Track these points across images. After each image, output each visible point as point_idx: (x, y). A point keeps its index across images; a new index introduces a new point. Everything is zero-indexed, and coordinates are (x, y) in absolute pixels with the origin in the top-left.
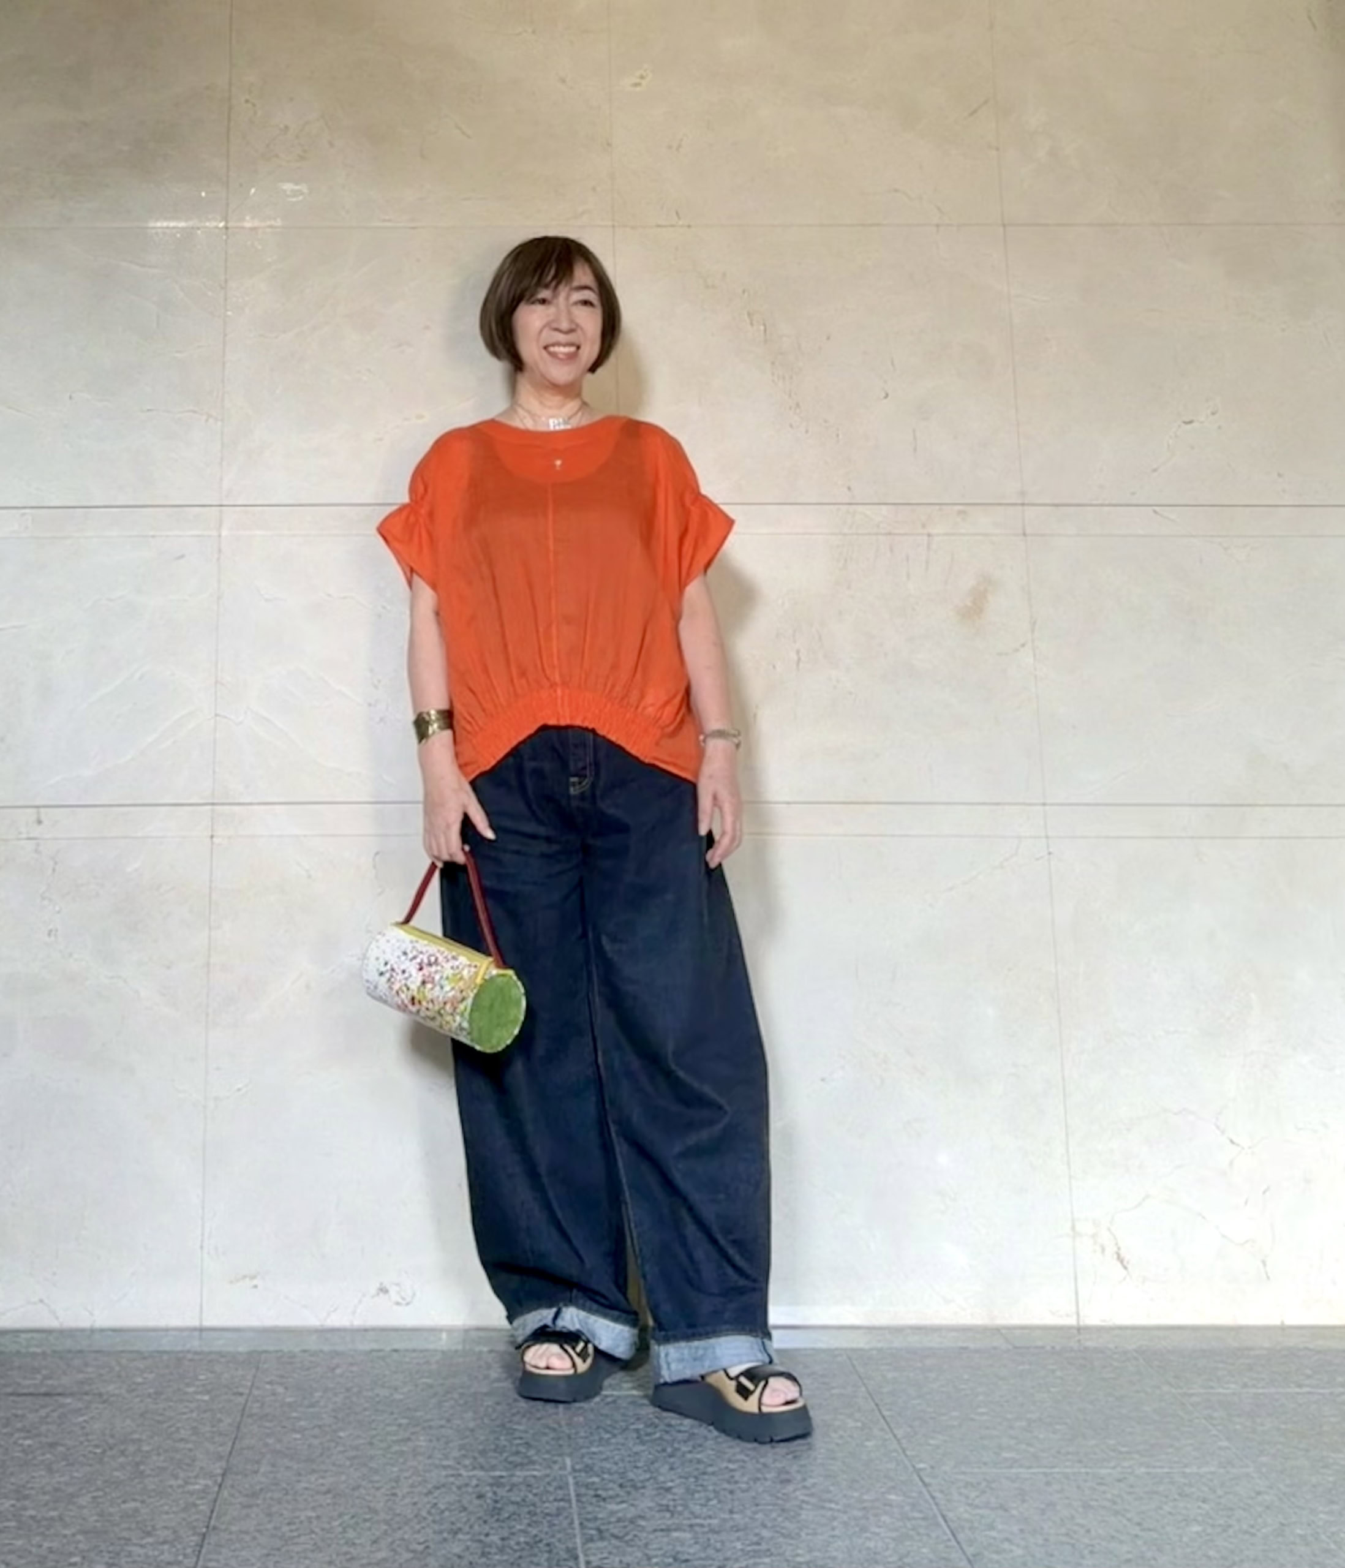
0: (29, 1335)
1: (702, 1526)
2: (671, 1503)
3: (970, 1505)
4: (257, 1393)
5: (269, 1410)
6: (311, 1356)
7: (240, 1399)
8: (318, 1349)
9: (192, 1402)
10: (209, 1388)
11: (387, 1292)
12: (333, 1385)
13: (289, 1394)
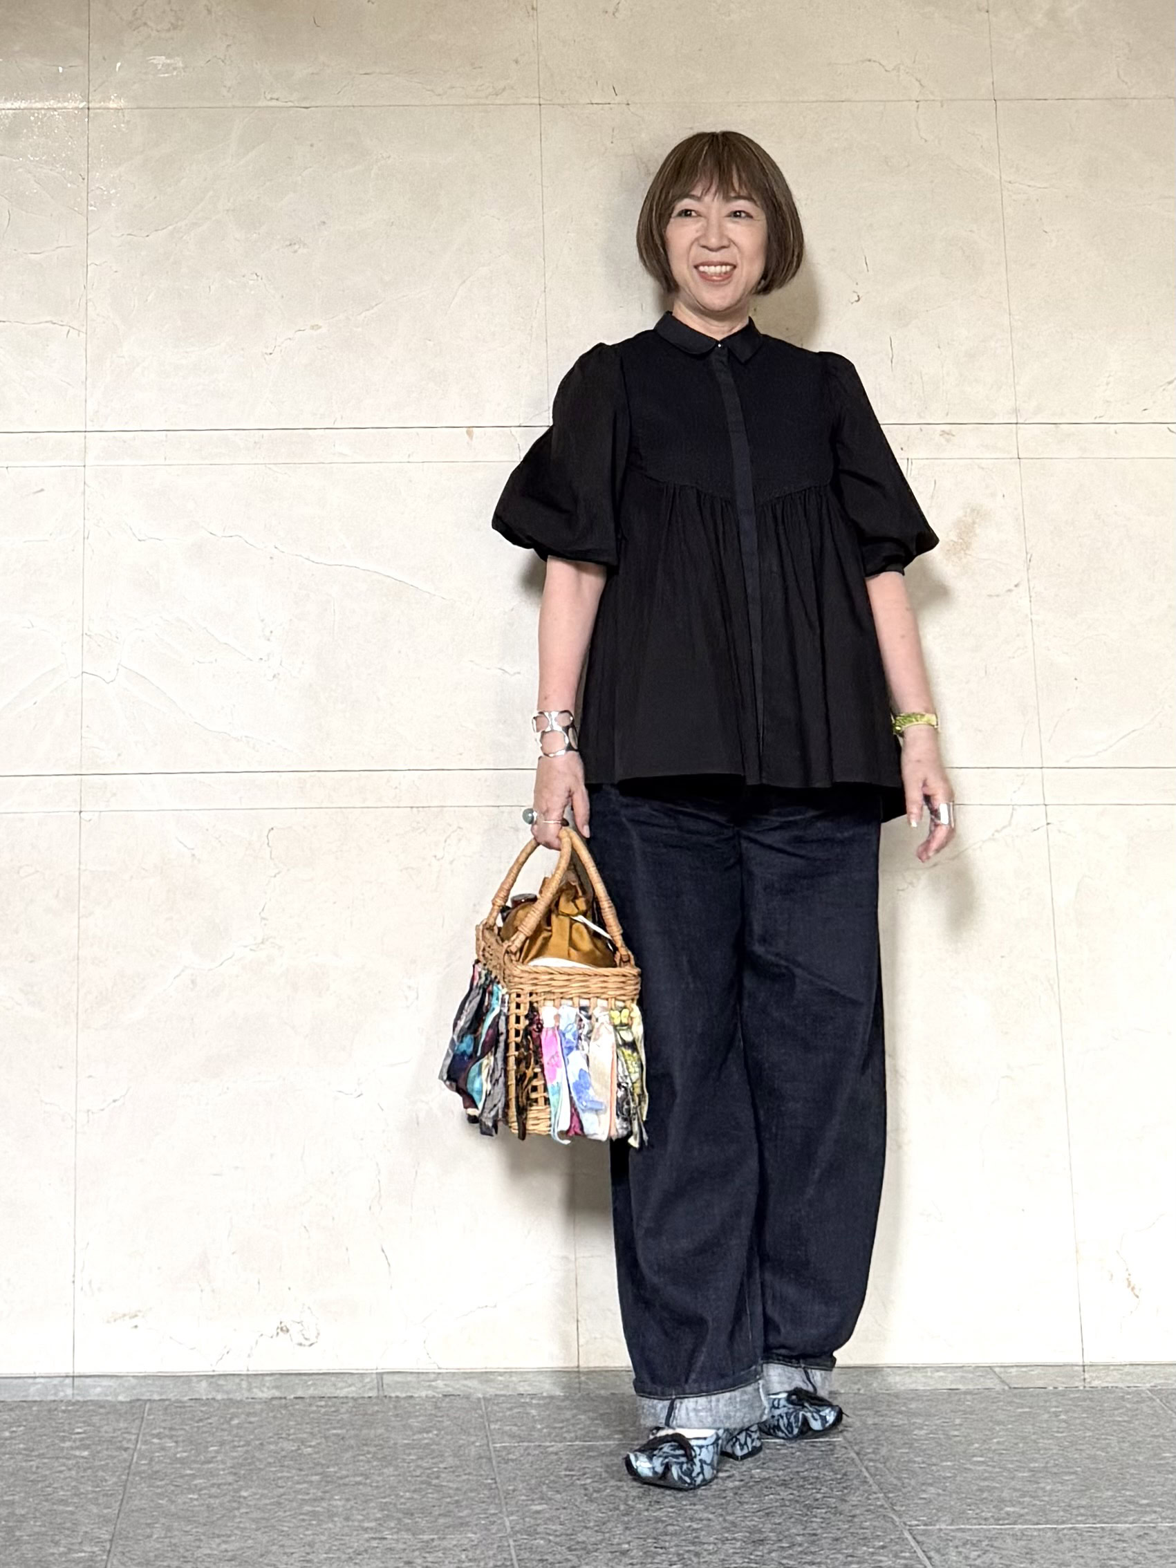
4: (143, 1447)
5: (157, 1468)
6: (203, 1405)
7: (125, 1455)
8: (210, 1397)
9: (69, 1459)
10: (88, 1442)
11: (288, 1331)
12: (230, 1438)
13: (180, 1449)
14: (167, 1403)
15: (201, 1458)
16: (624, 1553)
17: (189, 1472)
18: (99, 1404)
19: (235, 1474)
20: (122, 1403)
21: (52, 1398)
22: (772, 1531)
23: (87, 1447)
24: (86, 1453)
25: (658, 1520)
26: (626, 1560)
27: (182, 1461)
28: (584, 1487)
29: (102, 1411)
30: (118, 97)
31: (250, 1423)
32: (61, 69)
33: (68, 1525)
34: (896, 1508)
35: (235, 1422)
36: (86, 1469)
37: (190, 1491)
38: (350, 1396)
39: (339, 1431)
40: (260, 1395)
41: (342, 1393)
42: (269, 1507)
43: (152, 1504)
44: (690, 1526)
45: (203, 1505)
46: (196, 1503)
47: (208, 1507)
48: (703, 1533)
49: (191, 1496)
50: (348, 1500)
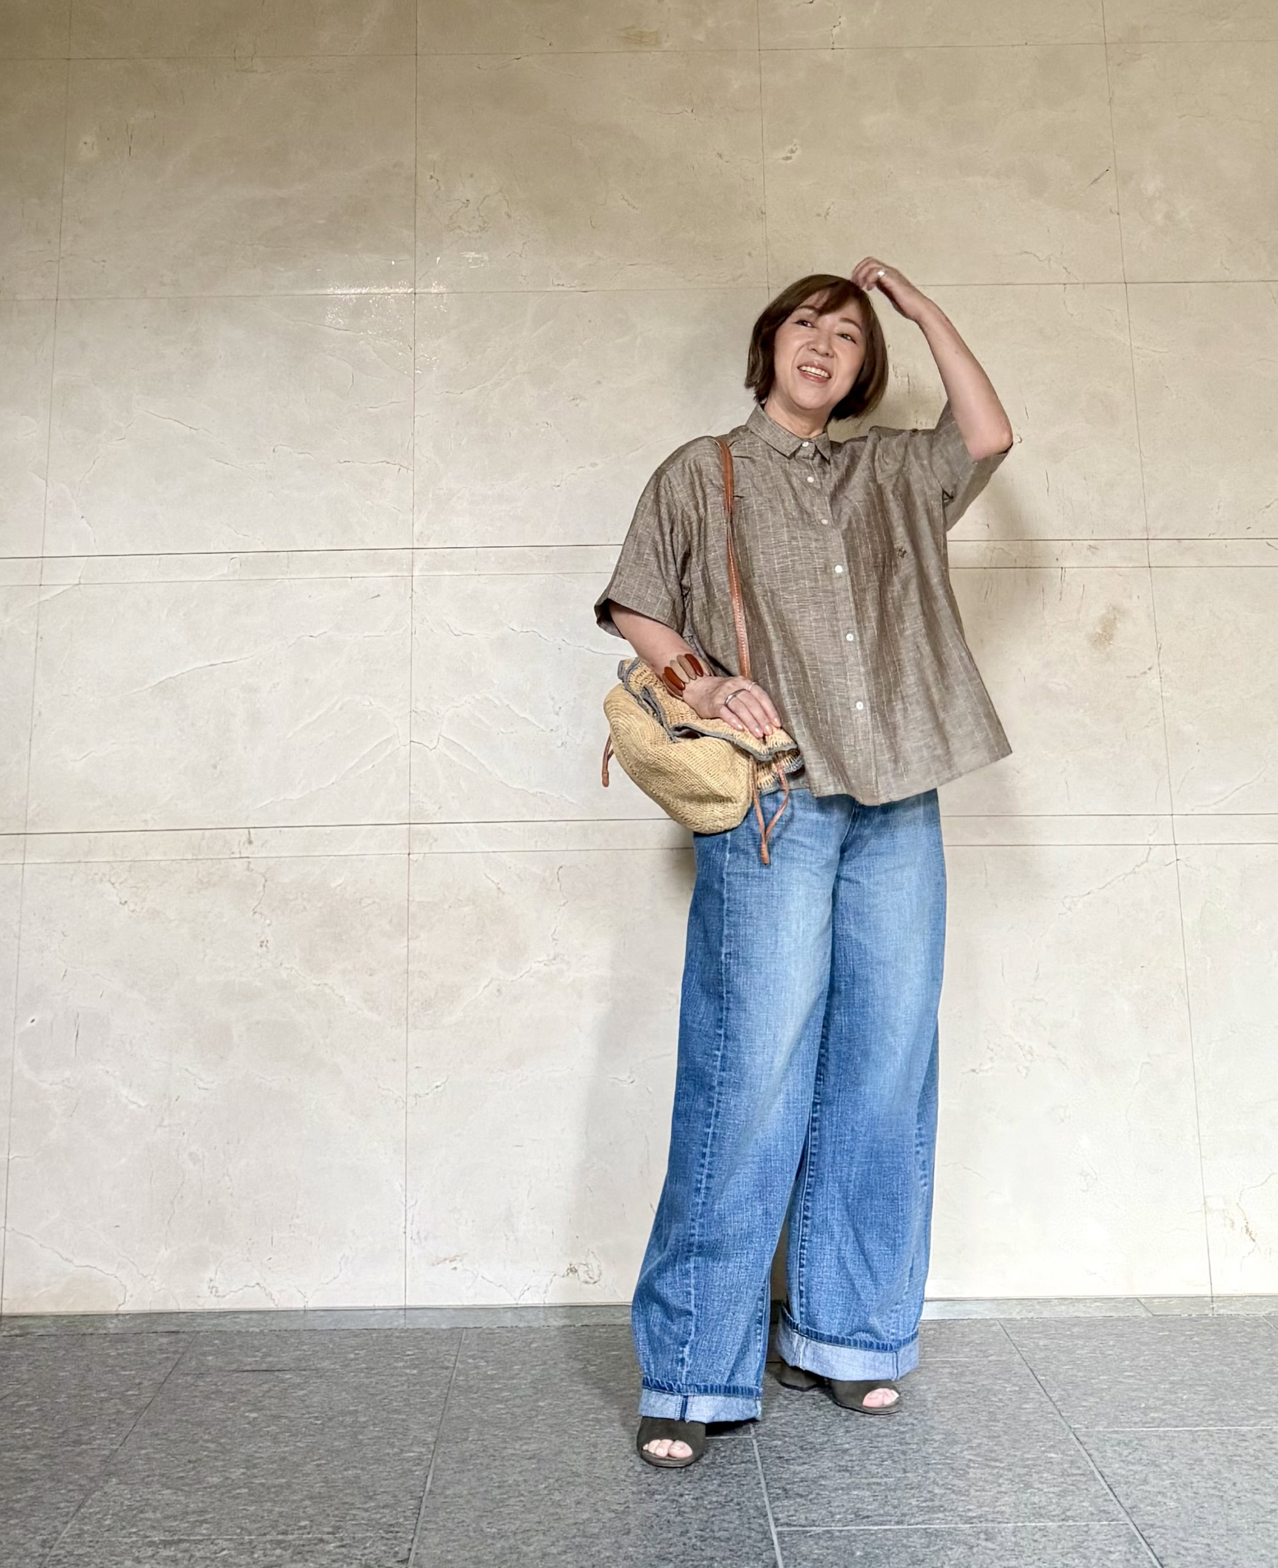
0: (248, 1316)
1: (879, 1484)
2: (849, 1464)
3: (1123, 1461)
4: (461, 1366)
5: (473, 1382)
6: (509, 1332)
7: (446, 1372)
8: (514, 1325)
9: (401, 1376)
10: (417, 1362)
11: (576, 1271)
12: (530, 1358)
13: (491, 1367)
14: (480, 1330)
15: (507, 1374)
16: (845, 1451)
17: (497, 1386)
18: (426, 1331)
19: (535, 1388)
20: (444, 1330)
21: (388, 1327)
23: (416, 1367)
24: (415, 1372)
26: (847, 1458)
27: (492, 1377)
29: (428, 1336)
30: (438, 284)
31: (547, 1346)
32: (393, 263)
33: (401, 1430)
34: (1063, 1414)
35: (534, 1345)
36: (414, 1385)
37: (499, 1401)
39: (617, 1353)
40: (554, 1323)
41: (619, 1322)
42: (561, 1415)
43: (468, 1412)
45: (508, 1413)
46: (503, 1411)
47: (513, 1415)
49: (499, 1406)
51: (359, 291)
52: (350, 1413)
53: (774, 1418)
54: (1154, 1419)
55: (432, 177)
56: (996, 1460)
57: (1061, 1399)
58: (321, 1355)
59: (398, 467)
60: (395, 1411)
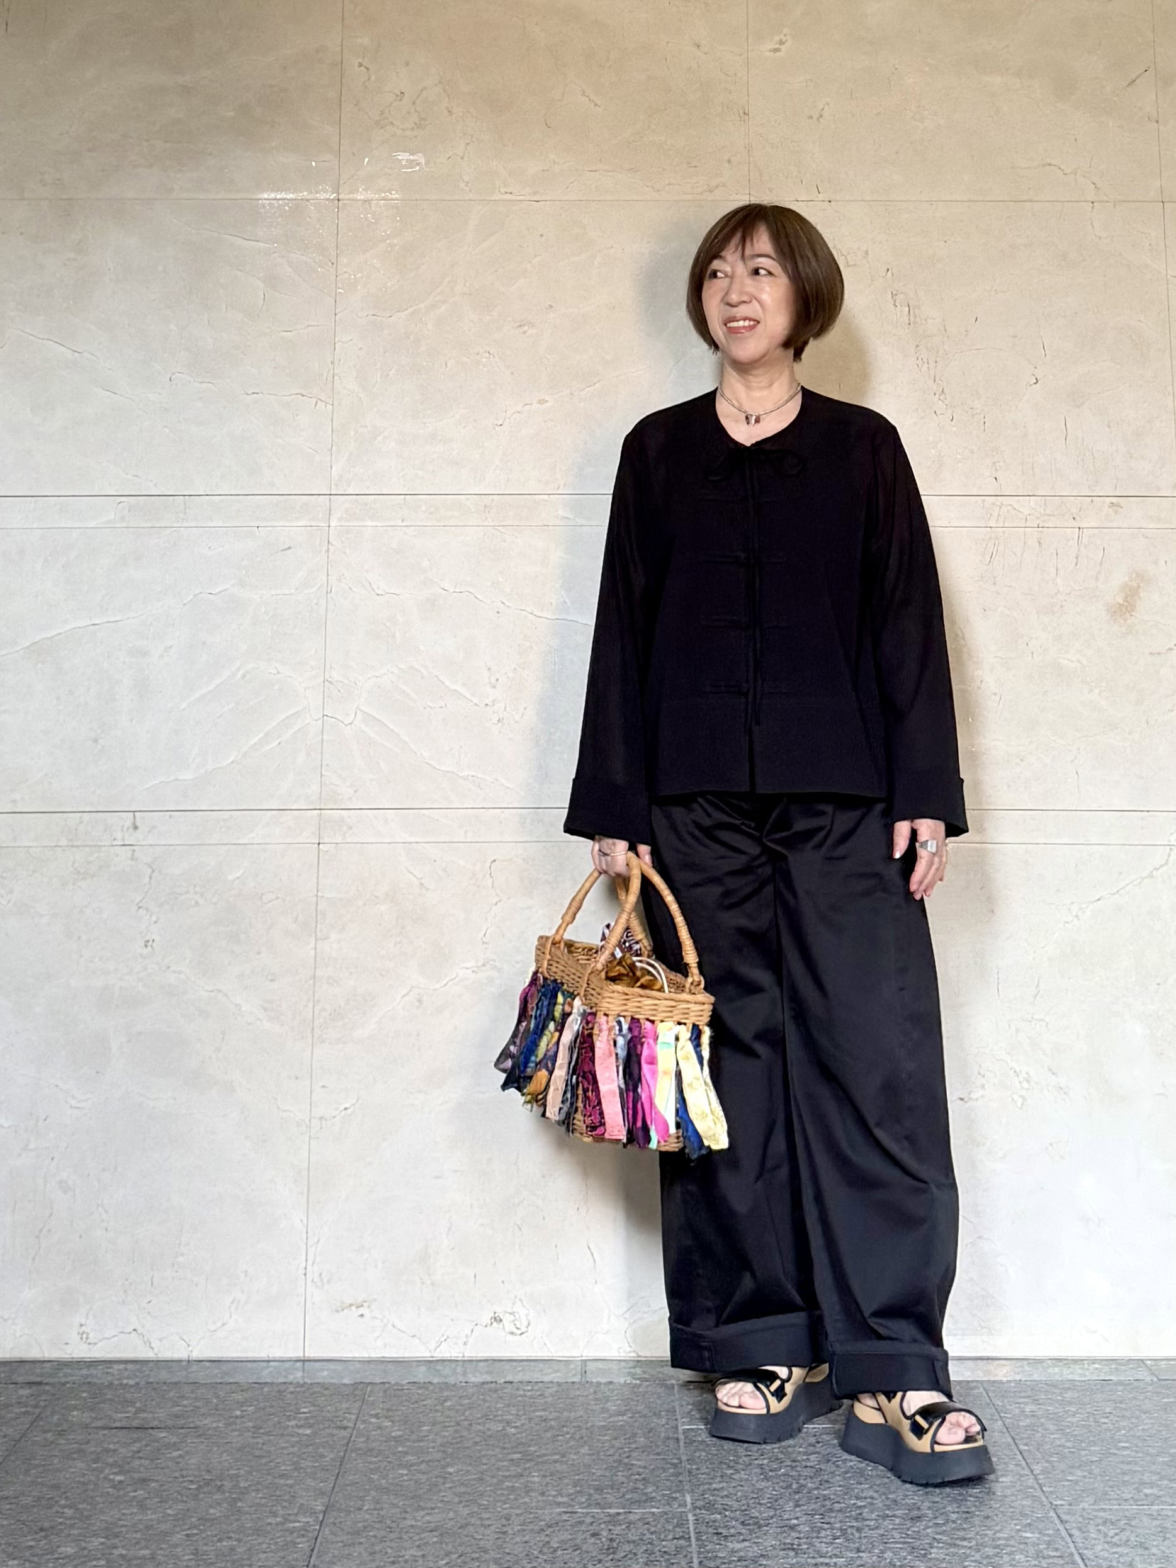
0: (122, 1366)
2: (796, 1542)
3: (1108, 1543)
4: (362, 1427)
5: (374, 1445)
6: (419, 1388)
7: (345, 1433)
8: (427, 1381)
9: (293, 1436)
10: (311, 1421)
11: (501, 1320)
12: (442, 1419)
13: (396, 1428)
14: (387, 1386)
15: (414, 1437)
16: (792, 1528)
17: (400, 1449)
18: (325, 1386)
19: (443, 1452)
20: (345, 1385)
21: (281, 1380)
22: (929, 1508)
23: (310, 1426)
24: (308, 1432)
25: (826, 1498)
26: (794, 1534)
27: (396, 1439)
28: (761, 1466)
29: (326, 1392)
30: (365, 190)
31: (461, 1405)
32: (314, 164)
33: (287, 1497)
34: (1044, 1489)
35: (448, 1404)
36: (307, 1446)
37: (401, 1466)
38: (556, 1380)
39: (542, 1413)
40: (473, 1379)
41: (546, 1379)
42: (472, 1483)
43: (364, 1478)
44: (855, 1504)
45: (411, 1480)
46: (405, 1478)
47: (416, 1482)
48: (867, 1510)
49: (401, 1472)
50: (544, 1476)
51: (273, 195)
52: (231, 1477)
53: (715, 1489)
54: (1146, 1495)
55: (360, 65)
56: (965, 1539)
57: (1044, 1471)
58: (203, 1411)
59: (315, 400)
60: (281, 1476)
